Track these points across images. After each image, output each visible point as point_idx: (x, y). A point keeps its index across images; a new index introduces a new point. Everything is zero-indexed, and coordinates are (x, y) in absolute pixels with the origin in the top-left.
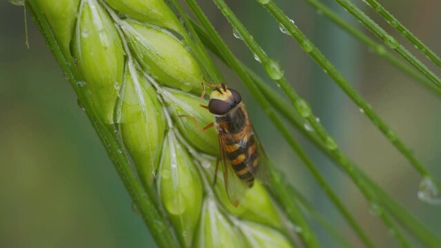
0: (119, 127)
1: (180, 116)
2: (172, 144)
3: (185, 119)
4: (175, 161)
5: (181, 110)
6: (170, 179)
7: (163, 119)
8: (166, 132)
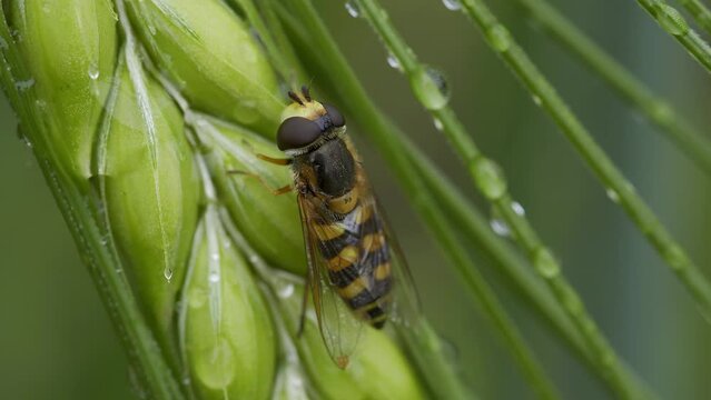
0: (102, 185)
1: (230, 173)
2: (212, 237)
3: (239, 180)
4: (218, 270)
5: (234, 161)
6: (206, 308)
7: (194, 177)
8: (201, 210)
